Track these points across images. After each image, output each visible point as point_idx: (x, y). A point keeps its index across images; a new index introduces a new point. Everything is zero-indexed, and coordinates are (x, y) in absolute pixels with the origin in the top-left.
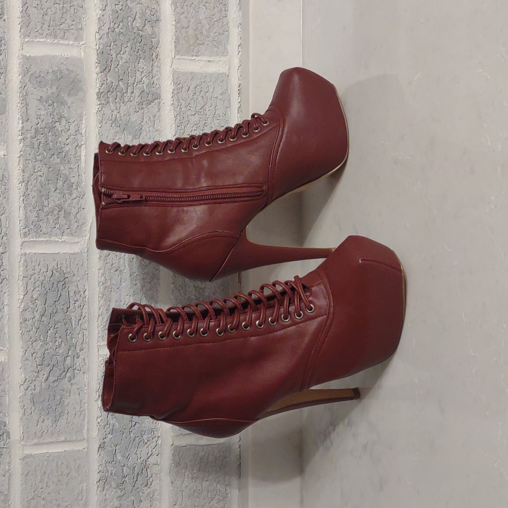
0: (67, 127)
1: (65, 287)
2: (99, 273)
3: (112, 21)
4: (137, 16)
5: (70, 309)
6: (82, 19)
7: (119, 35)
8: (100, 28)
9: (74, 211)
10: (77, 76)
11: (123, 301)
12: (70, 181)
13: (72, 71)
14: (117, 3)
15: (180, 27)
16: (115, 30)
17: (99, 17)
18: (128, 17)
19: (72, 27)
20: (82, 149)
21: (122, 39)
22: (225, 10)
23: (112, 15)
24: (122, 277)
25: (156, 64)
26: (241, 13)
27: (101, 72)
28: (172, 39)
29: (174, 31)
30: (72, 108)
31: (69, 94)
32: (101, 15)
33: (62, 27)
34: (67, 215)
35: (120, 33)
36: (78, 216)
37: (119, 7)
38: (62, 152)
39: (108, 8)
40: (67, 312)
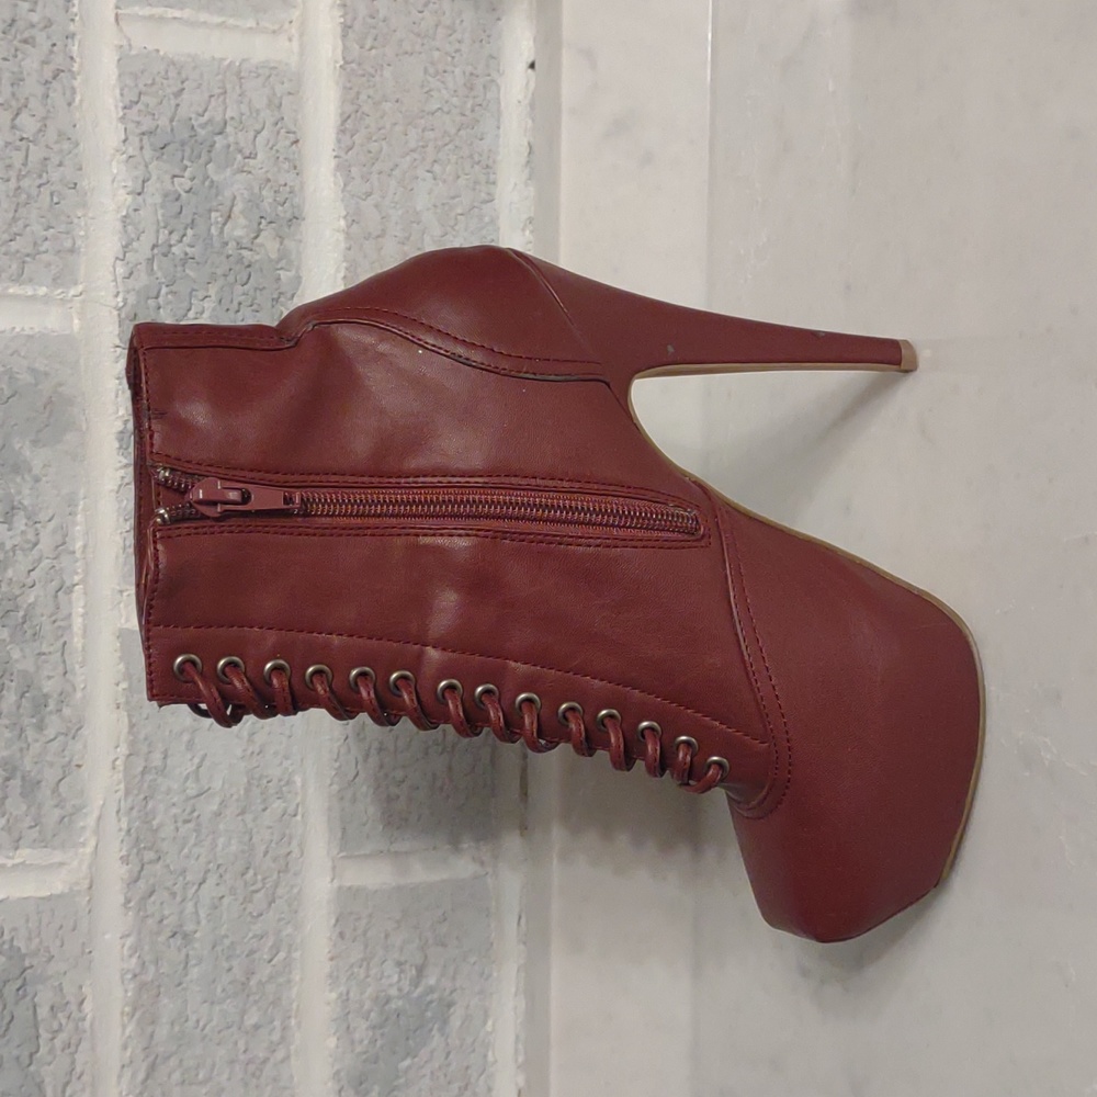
0: (31, 536)
1: (24, 996)
2: (123, 947)
3: (162, 224)
4: (235, 208)
5: (39, 1054)
6: (76, 221)
7: (183, 266)
8: (126, 246)
9: (50, 776)
10: (60, 389)
11: (193, 1018)
12: (40, 689)
13: (46, 374)
14: (177, 172)
15: (359, 235)
16: (174, 249)
17: (124, 213)
18: (210, 211)
19: (46, 245)
20: (74, 595)
21: (192, 274)
22: (487, 182)
23: (162, 207)
24: (191, 953)
26: (531, 189)
28: (338, 271)
29: (343, 245)
30: (44, 479)
31: (35, 443)
32: (130, 210)
33: (14, 246)
34: (31, 786)
35: (186, 258)
36: (63, 788)
37: (182, 184)
38: (17, 609)
39: (151, 187)
40: (30, 1065)
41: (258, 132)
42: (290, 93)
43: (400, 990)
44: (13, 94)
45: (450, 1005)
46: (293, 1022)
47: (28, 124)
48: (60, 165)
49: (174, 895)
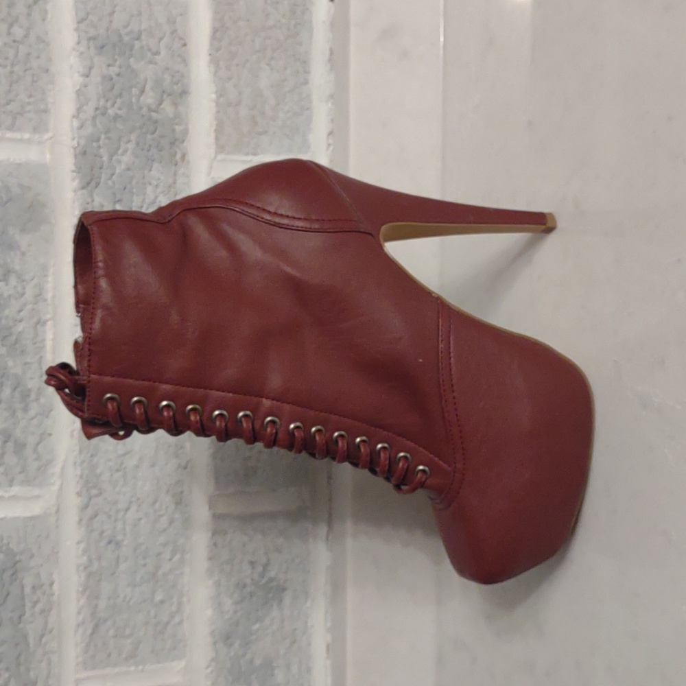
0: (19, 289)
1: (16, 580)
2: (78, 549)
3: (102, 95)
4: (147, 86)
5: (25, 616)
6: (48, 92)
7: (115, 121)
8: (79, 109)
9: (32, 440)
10: (38, 197)
11: (122, 595)
12: (26, 386)
13: (29, 188)
14: (111, 63)
15: (224, 103)
16: (109, 111)
17: (78, 88)
18: (131, 87)
19: (29, 108)
20: (47, 327)
21: (120, 127)
22: (304, 72)
23: (102, 84)
24: (121, 554)
25: (181, 171)
26: (332, 76)
27: (83, 188)
29: (214, 110)
30: (28, 254)
31: (23, 231)
32: (82, 86)
33: (9, 108)
34: (20, 447)
35: (116, 118)
36: (40, 449)
37: (114, 70)
38: (11, 334)
39: (94, 72)
40: (20, 623)
41: (161, 39)
42: (181, 15)
43: (252, 580)
44: (9, 14)
45: (284, 589)
46: (185, 599)
47: (18, 32)
48: (38, 57)
49: (109, 517)
